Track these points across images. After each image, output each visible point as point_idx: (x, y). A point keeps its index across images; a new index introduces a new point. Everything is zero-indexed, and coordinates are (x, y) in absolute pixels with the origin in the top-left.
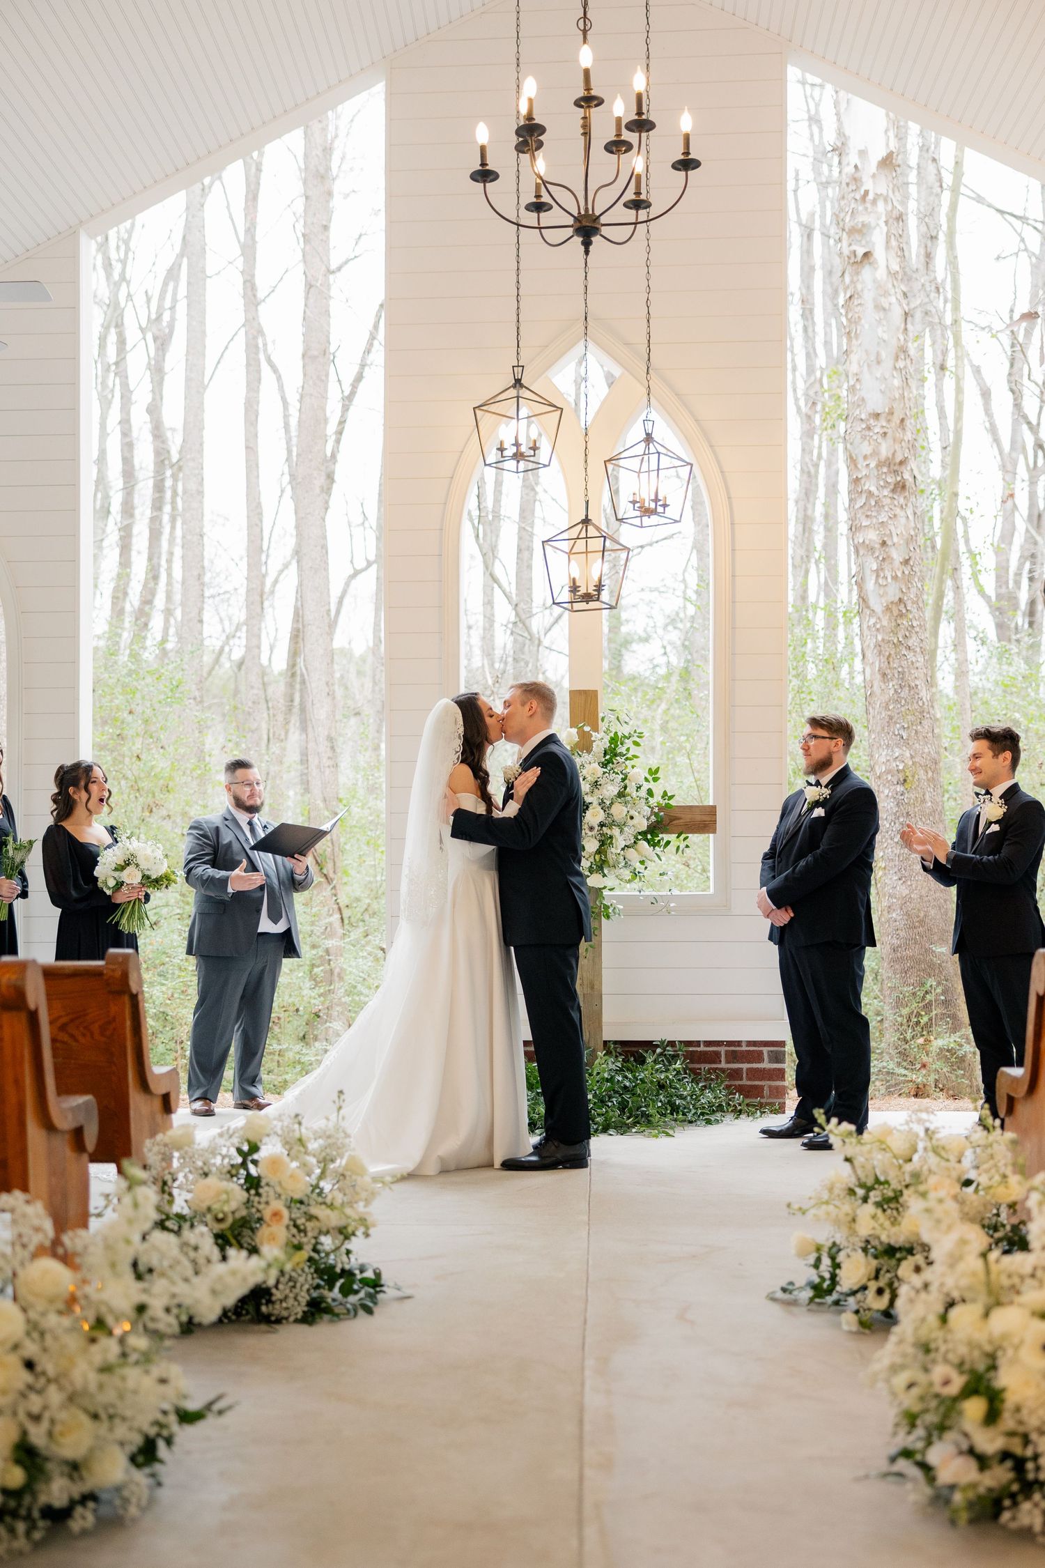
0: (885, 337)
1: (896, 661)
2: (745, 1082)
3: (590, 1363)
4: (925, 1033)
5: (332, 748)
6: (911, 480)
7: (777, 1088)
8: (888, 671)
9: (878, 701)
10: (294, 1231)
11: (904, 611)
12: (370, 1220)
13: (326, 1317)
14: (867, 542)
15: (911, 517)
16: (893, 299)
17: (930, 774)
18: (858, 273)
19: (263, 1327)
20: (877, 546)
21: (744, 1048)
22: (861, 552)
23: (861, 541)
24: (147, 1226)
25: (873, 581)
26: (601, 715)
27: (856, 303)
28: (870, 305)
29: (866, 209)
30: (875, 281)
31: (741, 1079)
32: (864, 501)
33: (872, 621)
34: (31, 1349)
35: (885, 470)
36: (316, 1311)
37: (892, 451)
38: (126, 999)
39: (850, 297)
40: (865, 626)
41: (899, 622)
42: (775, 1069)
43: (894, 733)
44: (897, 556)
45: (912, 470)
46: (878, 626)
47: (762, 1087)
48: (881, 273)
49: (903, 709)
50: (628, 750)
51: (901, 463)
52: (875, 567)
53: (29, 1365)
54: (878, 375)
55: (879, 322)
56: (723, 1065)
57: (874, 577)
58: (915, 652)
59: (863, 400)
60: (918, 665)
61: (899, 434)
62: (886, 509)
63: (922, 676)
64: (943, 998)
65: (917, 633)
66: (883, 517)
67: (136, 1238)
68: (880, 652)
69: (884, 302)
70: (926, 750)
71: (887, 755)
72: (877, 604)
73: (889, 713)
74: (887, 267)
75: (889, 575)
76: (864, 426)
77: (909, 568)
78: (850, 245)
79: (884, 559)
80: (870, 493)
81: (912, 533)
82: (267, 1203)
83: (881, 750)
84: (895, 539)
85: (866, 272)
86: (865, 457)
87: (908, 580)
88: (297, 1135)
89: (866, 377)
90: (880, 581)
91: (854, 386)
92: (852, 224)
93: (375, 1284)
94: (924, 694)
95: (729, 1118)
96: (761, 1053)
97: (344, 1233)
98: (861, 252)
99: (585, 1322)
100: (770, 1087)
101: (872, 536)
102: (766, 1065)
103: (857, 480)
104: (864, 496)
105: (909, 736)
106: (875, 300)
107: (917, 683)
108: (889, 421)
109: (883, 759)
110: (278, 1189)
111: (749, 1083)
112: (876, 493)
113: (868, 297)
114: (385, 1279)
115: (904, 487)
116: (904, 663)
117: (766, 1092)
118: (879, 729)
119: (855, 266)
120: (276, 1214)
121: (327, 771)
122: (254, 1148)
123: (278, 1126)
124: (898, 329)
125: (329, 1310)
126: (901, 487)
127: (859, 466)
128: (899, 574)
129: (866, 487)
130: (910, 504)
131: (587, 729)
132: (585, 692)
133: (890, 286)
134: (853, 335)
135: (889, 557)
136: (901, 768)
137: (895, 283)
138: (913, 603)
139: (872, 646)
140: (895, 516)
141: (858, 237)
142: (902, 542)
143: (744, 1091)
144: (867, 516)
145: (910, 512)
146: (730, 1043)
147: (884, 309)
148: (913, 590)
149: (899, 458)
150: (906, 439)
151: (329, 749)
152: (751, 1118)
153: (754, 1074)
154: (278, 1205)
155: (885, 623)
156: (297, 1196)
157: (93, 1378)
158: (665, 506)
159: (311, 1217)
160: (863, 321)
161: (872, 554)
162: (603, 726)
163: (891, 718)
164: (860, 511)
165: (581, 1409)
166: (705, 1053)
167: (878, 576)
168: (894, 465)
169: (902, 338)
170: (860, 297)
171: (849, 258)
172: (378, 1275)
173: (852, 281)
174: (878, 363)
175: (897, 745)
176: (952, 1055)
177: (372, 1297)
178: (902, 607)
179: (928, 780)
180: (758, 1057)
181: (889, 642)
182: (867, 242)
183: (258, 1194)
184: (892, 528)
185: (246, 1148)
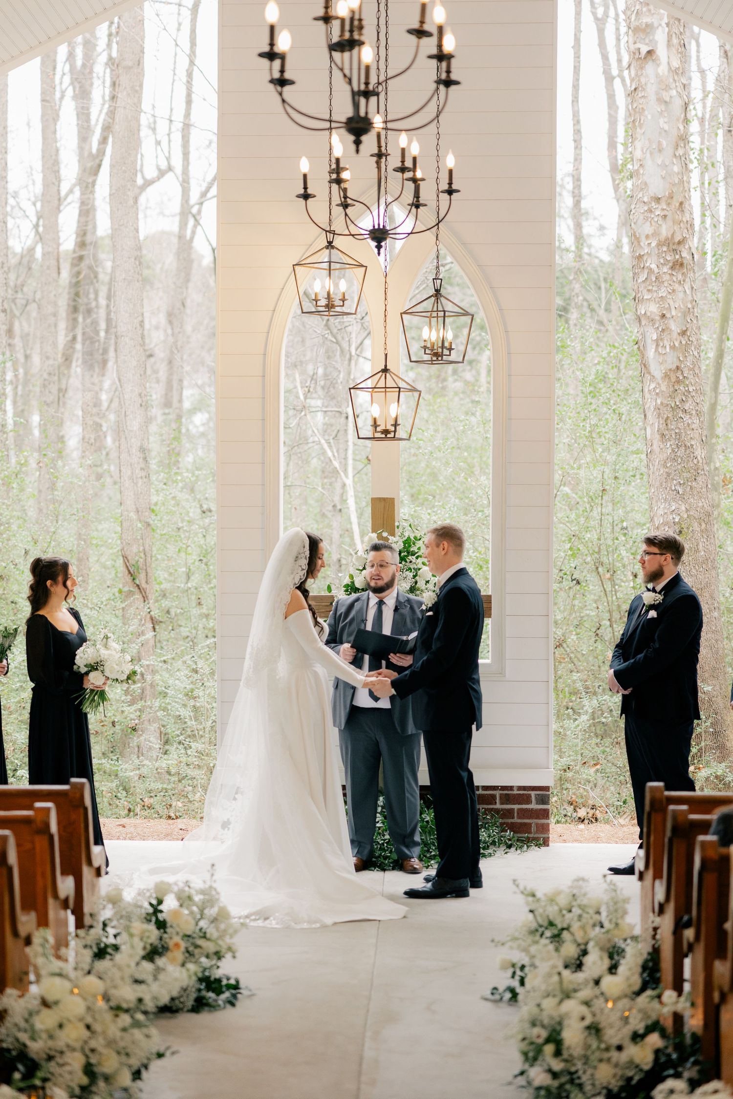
0: (666, 127)
1: (674, 423)
2: (516, 820)
3: (369, 1034)
4: (696, 761)
5: (145, 459)
6: (689, 257)
7: (543, 825)
8: (666, 432)
9: (658, 458)
10: (187, 955)
11: (681, 378)
12: (234, 948)
13: (206, 1008)
14: (648, 314)
15: (688, 292)
16: (674, 93)
17: (704, 526)
18: (642, 68)
19: (169, 1015)
20: (658, 318)
21: (516, 792)
22: (643, 323)
23: (643, 312)
24: (138, 958)
25: (653, 350)
26: (397, 524)
27: (640, 95)
28: (652, 97)
29: (649, 11)
30: (657, 75)
31: (513, 818)
32: (645, 276)
33: (653, 386)
34: (89, 1020)
35: (665, 249)
36: (200, 1005)
37: (672, 232)
38: (82, 811)
39: (635, 89)
40: (646, 390)
41: (676, 387)
42: (541, 810)
43: (671, 488)
44: (675, 327)
45: (690, 248)
46: (657, 391)
47: (530, 824)
48: (663, 69)
49: (679, 467)
50: (419, 549)
51: (679, 243)
52: (655, 337)
53: (88, 1027)
54: (660, 162)
55: (661, 113)
56: (498, 806)
57: (654, 346)
58: (691, 415)
59: (646, 184)
60: (693, 426)
61: (678, 217)
62: (666, 284)
63: (697, 436)
64: (711, 730)
65: (693, 397)
66: (663, 293)
67: (133, 964)
68: (659, 415)
69: (666, 96)
70: (700, 504)
71: (664, 508)
72: (657, 371)
73: (667, 470)
74: (668, 63)
75: (667, 344)
76: (646, 208)
77: (686, 338)
78: (635, 43)
79: (663, 330)
80: (651, 271)
81: (690, 306)
82: (171, 938)
83: (659, 504)
84: (674, 313)
85: (650, 68)
86: (647, 237)
87: (685, 349)
88: (187, 894)
89: (649, 163)
90: (660, 350)
91: (638, 170)
92: (637, 24)
93: (236, 987)
94: (700, 453)
95: (501, 851)
96: (530, 796)
97: (218, 955)
98: (644, 49)
99: (368, 1011)
100: (537, 824)
101: (653, 309)
102: (533, 806)
103: (640, 257)
104: (646, 271)
105: (685, 491)
106: (657, 94)
107: (693, 443)
108: (669, 204)
109: (661, 512)
110: (178, 929)
111: (520, 821)
112: (656, 270)
113: (651, 90)
114: (242, 985)
115: (682, 265)
116: (681, 425)
117: (533, 829)
118: (658, 484)
119: (640, 61)
120: (177, 945)
121: (140, 482)
122: (160, 902)
123: (176, 889)
124: (678, 120)
125: (208, 1005)
126: (678, 265)
127: (642, 244)
128: (677, 344)
129: (648, 264)
130: (687, 280)
131: (385, 534)
132: (384, 499)
133: (671, 80)
134: (637, 124)
135: (668, 328)
136: (677, 520)
137: (676, 78)
138: (690, 370)
139: (652, 409)
140: (674, 291)
141: (642, 36)
142: (679, 315)
143: (514, 828)
144: (649, 290)
145: (687, 287)
146: (504, 788)
147: (666, 102)
148: (690, 358)
149: (678, 238)
150: (684, 220)
151: (141, 460)
152: (519, 851)
153: (524, 813)
154: (177, 939)
155: (664, 388)
156: (188, 933)
157: (119, 1034)
158: (450, 349)
159: (197, 946)
160: (646, 113)
161: (653, 325)
162: (398, 532)
163: (668, 474)
164: (643, 285)
165: (361, 1058)
166: (483, 795)
167: (657, 345)
168: (674, 245)
169: (681, 128)
170: (644, 90)
171: (634, 53)
172: (237, 982)
173: (637, 75)
174: (660, 151)
175: (674, 500)
176: (721, 781)
177: (234, 996)
178: (679, 374)
179: (702, 531)
180: (527, 799)
181: (667, 405)
182: (650, 41)
183: (165, 932)
184: (671, 303)
185: (154, 902)
